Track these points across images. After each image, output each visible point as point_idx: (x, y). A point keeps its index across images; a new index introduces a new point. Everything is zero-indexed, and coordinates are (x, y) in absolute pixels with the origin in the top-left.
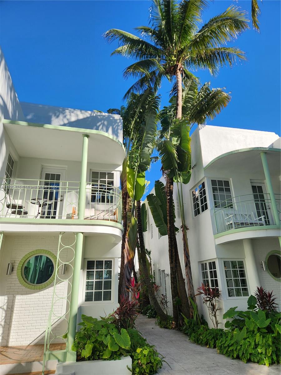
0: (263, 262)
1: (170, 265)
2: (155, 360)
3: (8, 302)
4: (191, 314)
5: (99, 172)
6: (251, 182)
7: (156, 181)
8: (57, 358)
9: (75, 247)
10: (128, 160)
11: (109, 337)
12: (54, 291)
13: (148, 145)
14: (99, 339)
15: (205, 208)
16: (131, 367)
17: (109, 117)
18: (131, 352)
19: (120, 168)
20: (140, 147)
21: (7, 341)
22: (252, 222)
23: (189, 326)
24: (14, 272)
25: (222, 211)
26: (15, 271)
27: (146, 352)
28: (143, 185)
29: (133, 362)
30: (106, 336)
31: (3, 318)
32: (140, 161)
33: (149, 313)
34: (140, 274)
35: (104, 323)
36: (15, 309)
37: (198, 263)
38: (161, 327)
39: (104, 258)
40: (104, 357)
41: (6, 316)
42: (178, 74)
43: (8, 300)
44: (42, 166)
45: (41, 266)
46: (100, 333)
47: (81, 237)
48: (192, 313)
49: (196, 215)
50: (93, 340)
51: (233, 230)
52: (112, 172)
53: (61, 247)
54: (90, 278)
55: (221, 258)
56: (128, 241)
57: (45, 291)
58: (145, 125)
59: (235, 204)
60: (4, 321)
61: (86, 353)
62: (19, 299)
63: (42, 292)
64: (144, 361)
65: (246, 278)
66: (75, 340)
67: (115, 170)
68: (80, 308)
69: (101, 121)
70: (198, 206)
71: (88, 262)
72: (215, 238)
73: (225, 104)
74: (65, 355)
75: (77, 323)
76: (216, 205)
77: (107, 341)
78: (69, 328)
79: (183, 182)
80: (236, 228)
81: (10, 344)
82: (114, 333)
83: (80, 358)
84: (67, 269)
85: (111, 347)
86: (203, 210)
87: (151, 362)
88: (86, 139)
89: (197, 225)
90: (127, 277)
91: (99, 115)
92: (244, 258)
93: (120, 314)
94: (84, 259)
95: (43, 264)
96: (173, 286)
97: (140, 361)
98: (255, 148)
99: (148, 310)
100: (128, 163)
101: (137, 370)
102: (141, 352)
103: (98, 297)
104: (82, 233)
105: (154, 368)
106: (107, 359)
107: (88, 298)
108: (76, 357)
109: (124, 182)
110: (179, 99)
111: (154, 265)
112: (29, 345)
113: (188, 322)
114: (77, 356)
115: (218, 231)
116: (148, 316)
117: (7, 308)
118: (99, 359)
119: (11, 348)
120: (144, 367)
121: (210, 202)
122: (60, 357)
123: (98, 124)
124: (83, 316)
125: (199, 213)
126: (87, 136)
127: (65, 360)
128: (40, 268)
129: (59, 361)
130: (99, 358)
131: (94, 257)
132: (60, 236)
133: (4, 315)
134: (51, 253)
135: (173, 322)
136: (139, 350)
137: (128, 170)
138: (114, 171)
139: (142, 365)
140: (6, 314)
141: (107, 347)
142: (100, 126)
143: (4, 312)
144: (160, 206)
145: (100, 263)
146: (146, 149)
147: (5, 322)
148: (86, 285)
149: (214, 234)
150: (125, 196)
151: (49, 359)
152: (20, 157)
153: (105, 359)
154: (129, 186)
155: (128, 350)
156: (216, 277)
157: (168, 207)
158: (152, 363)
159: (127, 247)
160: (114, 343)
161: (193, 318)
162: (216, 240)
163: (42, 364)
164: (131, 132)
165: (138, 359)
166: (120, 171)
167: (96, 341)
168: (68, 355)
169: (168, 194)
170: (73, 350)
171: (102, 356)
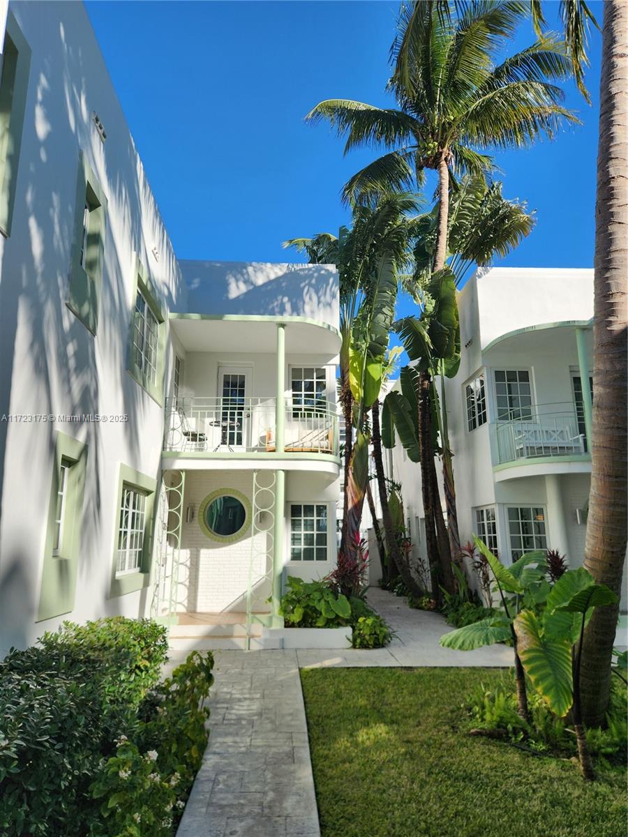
0: (577, 511)
1: (425, 512)
2: (381, 631)
3: (191, 558)
4: (456, 587)
5: (303, 367)
6: (571, 371)
7: (402, 368)
8: (262, 622)
9: (275, 488)
10: (351, 335)
11: (323, 602)
12: (252, 546)
13: (384, 310)
14: (311, 604)
15: (483, 419)
16: (351, 638)
17: (318, 270)
18: (352, 622)
19: (337, 360)
20: (369, 315)
21: (195, 606)
22: (563, 446)
23: (452, 605)
24: (194, 518)
25: (511, 426)
26: (196, 518)
27: (369, 621)
28: (378, 378)
29: (353, 632)
30: (319, 601)
31: (187, 577)
32: (371, 338)
33: (400, 588)
34: (384, 523)
35: (317, 587)
36: (201, 566)
37: (472, 511)
38: (412, 607)
39: (315, 501)
40: (318, 625)
41: (190, 575)
42: (442, 169)
43: (191, 554)
44: (219, 363)
45: (219, 508)
46: (311, 596)
47: (282, 476)
48: (457, 585)
49: (471, 430)
50: (304, 605)
51: (523, 460)
52: (323, 368)
53: (257, 489)
54: (296, 529)
55: (504, 504)
56: (353, 474)
57: (236, 545)
58: (376, 276)
59: (538, 416)
60: (188, 580)
61: (296, 617)
62: (204, 553)
63: (233, 545)
64: (366, 631)
65: (547, 535)
66: (281, 602)
67: (329, 363)
68: (285, 569)
69: (305, 281)
70: (474, 415)
71: (292, 506)
72: (494, 472)
73: (525, 230)
74: (271, 619)
75: (283, 584)
76: (503, 416)
77: (321, 607)
78: (273, 590)
79: (446, 375)
80: (528, 458)
81: (199, 610)
82: (330, 598)
83: (288, 625)
84: (263, 517)
85: (326, 613)
86: (480, 424)
87: (375, 633)
88: (281, 330)
89: (471, 447)
90: (352, 527)
91: (301, 270)
92: (546, 504)
93: (337, 577)
94: (286, 502)
95: (221, 503)
96: (430, 544)
97: (362, 632)
98: (564, 322)
99: (397, 583)
100: (352, 342)
101: (358, 641)
102: (364, 621)
103: (308, 555)
104: (283, 470)
105: (381, 640)
106: (322, 627)
107: (296, 556)
108: (283, 623)
109: (345, 371)
110: (442, 222)
111: (408, 508)
112: (222, 612)
113: (451, 599)
114: (285, 623)
115: (500, 459)
116: (397, 592)
117: (191, 564)
118: (312, 627)
119: (200, 613)
120: (367, 637)
121: (491, 410)
122: (265, 622)
123: (302, 285)
124: (289, 577)
125: (475, 427)
126: (283, 325)
127: (270, 625)
128: (217, 510)
129: (264, 625)
130: (312, 625)
131: (301, 500)
132: (255, 475)
133: (188, 573)
134: (241, 493)
135: (432, 601)
136: (361, 620)
137: (351, 352)
138: (327, 365)
139: (364, 636)
140: (190, 572)
141: (321, 614)
142: (304, 287)
143: (188, 570)
144: (409, 412)
145: (309, 509)
146: (381, 317)
147: (190, 582)
148: (292, 539)
149: (494, 465)
150: (347, 397)
151: (252, 622)
152: (187, 353)
153: (319, 627)
154: (353, 381)
155: (347, 620)
156: (495, 532)
157: (420, 418)
158: (378, 635)
159: (352, 484)
160: (329, 610)
161: (458, 593)
162: (496, 474)
163: (245, 628)
164: (358, 280)
165: (360, 630)
166: (336, 365)
167: (307, 606)
168: (274, 620)
169: (420, 396)
170: (280, 614)
171: (315, 623)
